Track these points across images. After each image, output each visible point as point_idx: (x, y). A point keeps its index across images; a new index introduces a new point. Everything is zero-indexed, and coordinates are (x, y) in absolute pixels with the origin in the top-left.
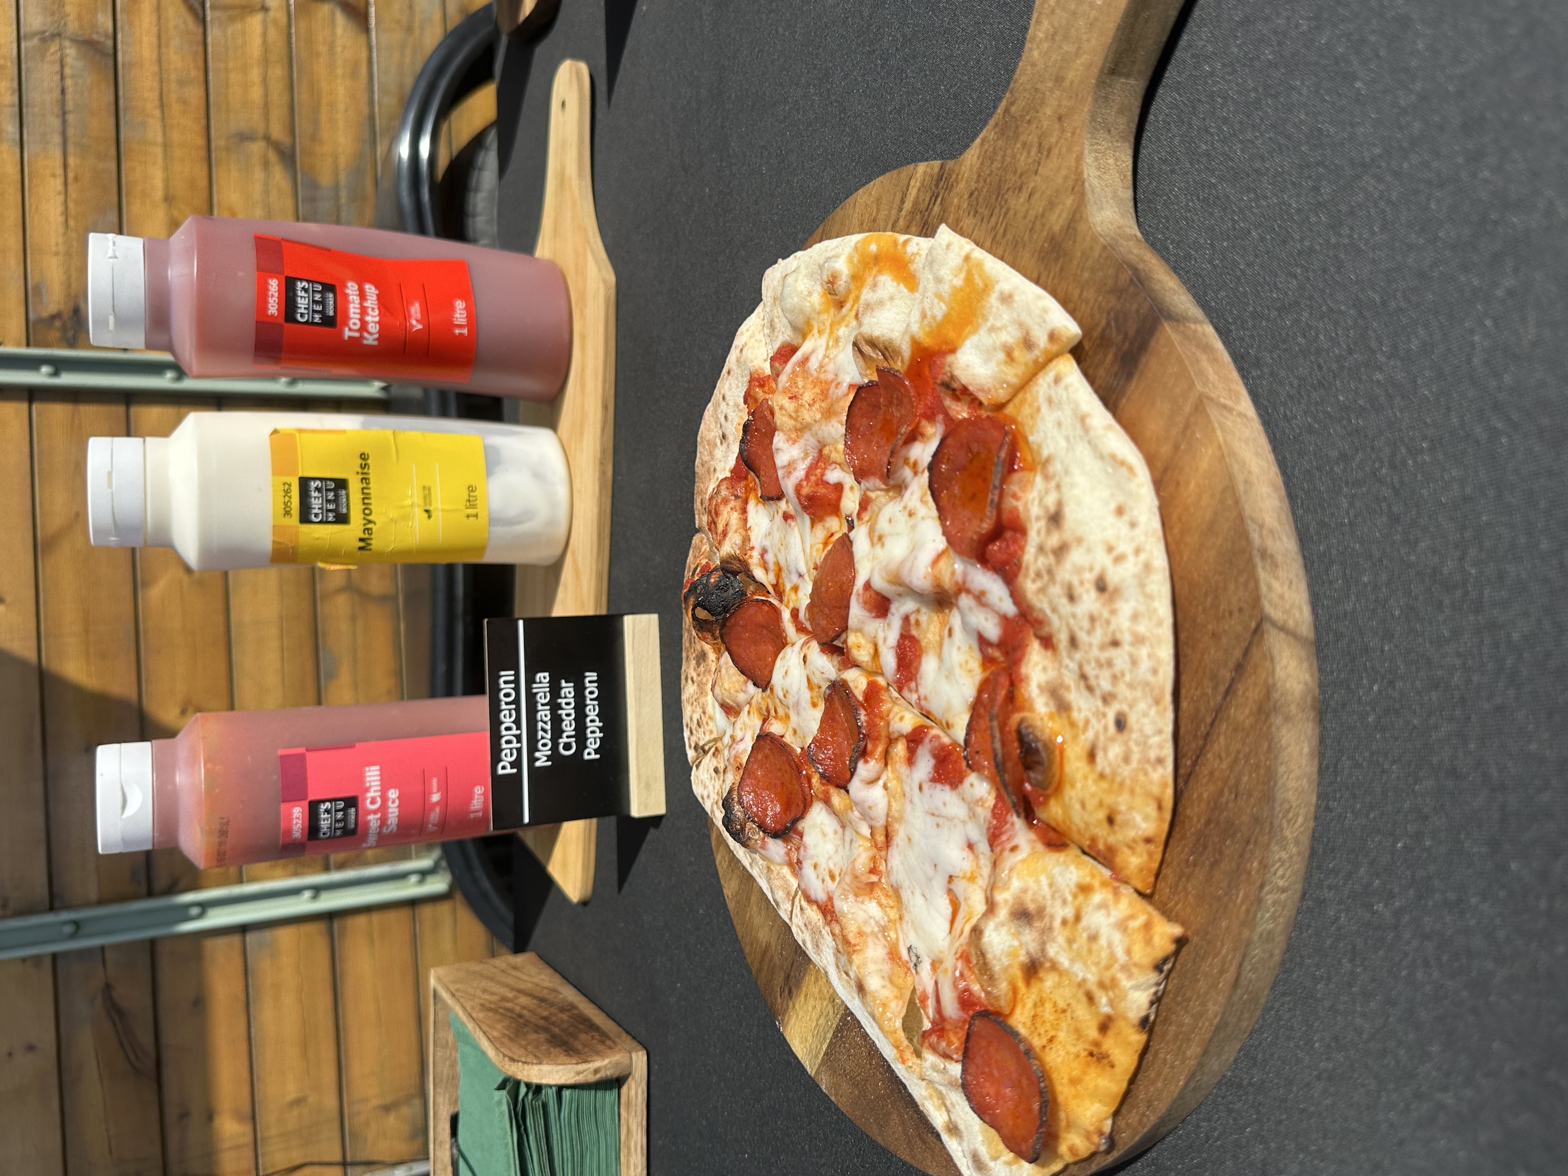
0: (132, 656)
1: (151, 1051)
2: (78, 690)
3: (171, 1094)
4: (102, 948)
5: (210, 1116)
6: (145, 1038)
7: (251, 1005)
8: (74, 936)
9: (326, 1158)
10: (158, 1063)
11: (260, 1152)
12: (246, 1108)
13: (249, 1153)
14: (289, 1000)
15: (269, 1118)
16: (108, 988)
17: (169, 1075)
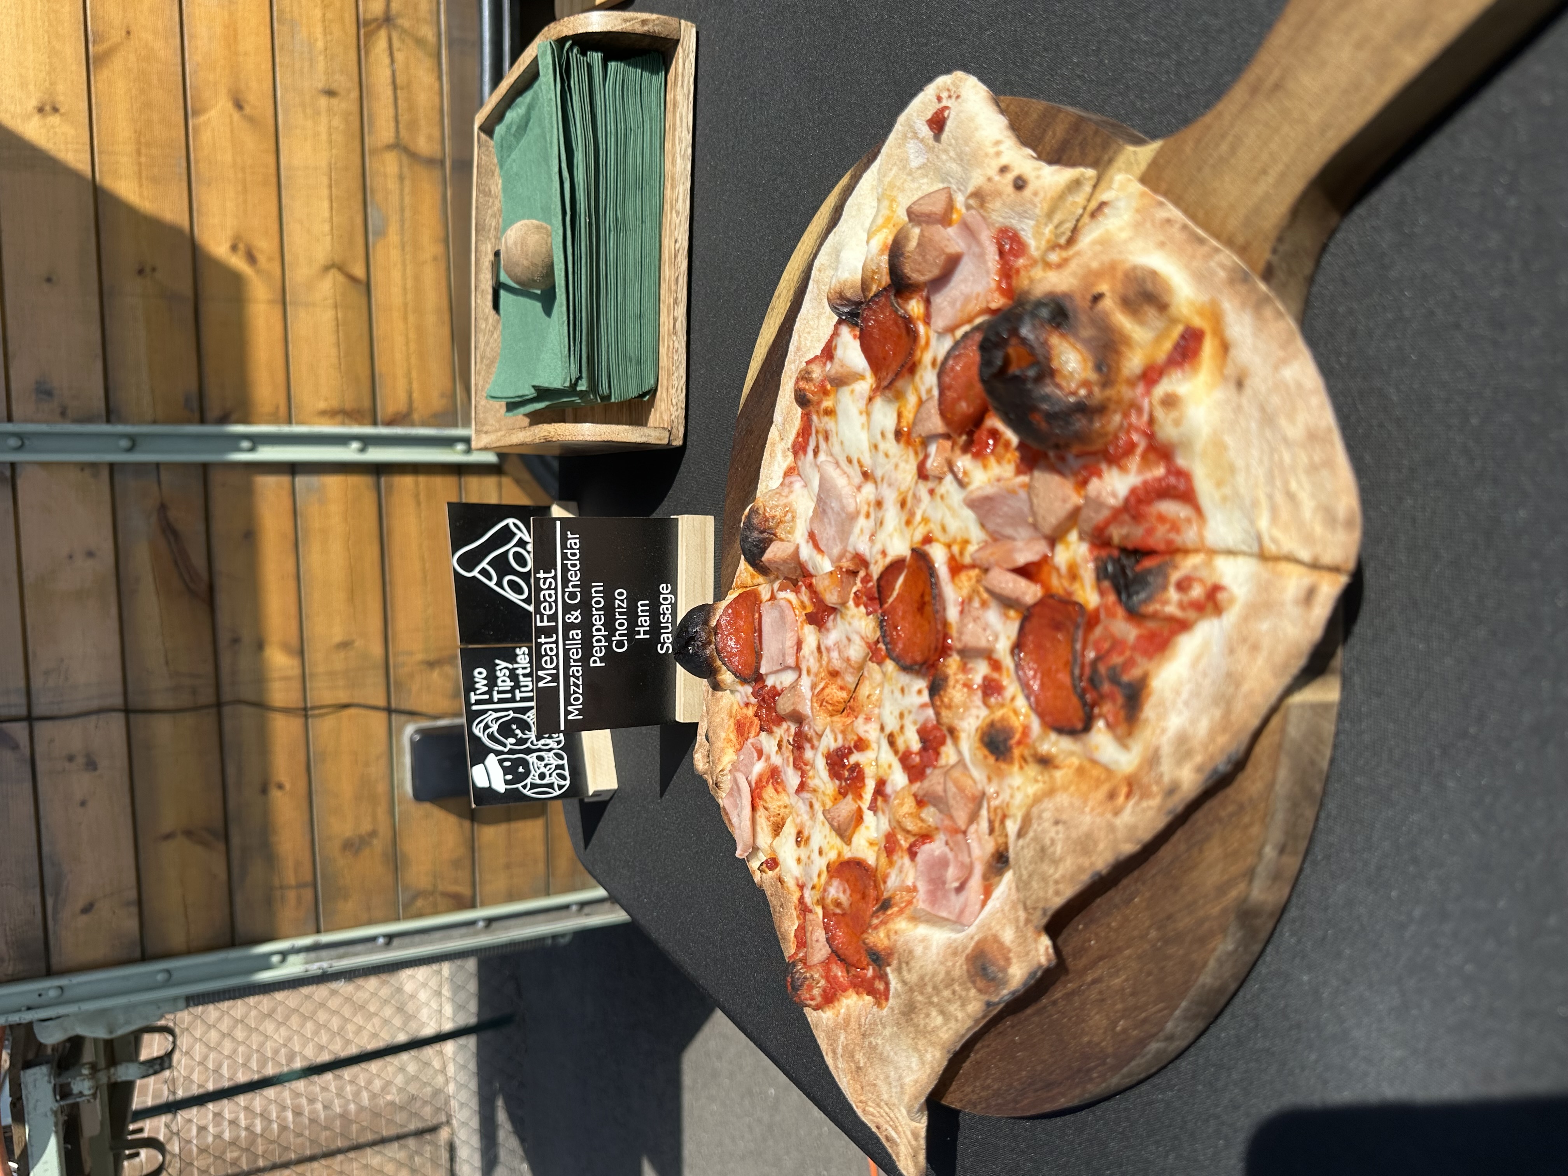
0: (185, 185)
1: (204, 574)
2: (131, 211)
3: (224, 619)
4: (158, 465)
5: (260, 646)
6: (198, 561)
7: (300, 546)
8: (130, 450)
9: (372, 702)
10: (211, 588)
11: (308, 685)
12: (294, 641)
13: (296, 685)
14: (336, 547)
15: (317, 655)
16: (163, 508)
17: (223, 600)
